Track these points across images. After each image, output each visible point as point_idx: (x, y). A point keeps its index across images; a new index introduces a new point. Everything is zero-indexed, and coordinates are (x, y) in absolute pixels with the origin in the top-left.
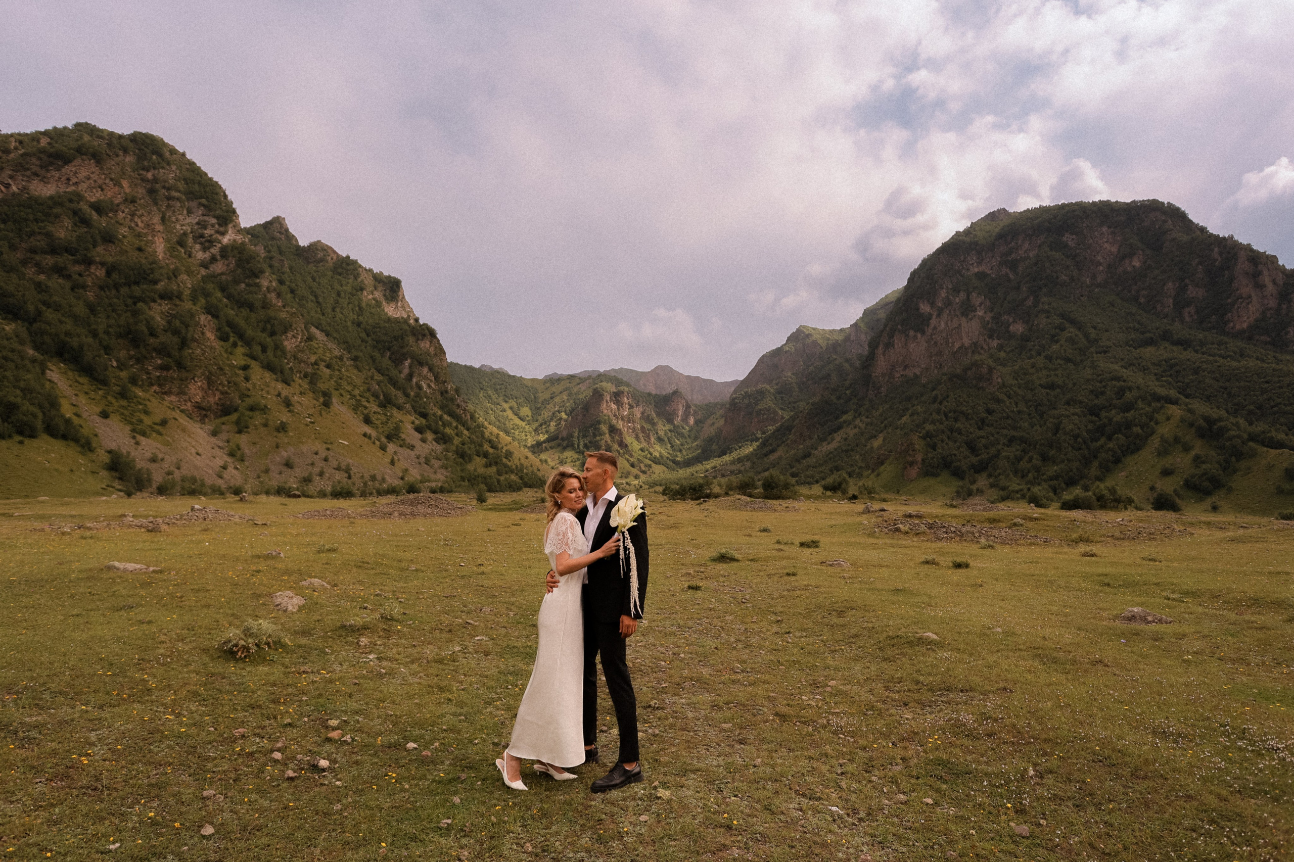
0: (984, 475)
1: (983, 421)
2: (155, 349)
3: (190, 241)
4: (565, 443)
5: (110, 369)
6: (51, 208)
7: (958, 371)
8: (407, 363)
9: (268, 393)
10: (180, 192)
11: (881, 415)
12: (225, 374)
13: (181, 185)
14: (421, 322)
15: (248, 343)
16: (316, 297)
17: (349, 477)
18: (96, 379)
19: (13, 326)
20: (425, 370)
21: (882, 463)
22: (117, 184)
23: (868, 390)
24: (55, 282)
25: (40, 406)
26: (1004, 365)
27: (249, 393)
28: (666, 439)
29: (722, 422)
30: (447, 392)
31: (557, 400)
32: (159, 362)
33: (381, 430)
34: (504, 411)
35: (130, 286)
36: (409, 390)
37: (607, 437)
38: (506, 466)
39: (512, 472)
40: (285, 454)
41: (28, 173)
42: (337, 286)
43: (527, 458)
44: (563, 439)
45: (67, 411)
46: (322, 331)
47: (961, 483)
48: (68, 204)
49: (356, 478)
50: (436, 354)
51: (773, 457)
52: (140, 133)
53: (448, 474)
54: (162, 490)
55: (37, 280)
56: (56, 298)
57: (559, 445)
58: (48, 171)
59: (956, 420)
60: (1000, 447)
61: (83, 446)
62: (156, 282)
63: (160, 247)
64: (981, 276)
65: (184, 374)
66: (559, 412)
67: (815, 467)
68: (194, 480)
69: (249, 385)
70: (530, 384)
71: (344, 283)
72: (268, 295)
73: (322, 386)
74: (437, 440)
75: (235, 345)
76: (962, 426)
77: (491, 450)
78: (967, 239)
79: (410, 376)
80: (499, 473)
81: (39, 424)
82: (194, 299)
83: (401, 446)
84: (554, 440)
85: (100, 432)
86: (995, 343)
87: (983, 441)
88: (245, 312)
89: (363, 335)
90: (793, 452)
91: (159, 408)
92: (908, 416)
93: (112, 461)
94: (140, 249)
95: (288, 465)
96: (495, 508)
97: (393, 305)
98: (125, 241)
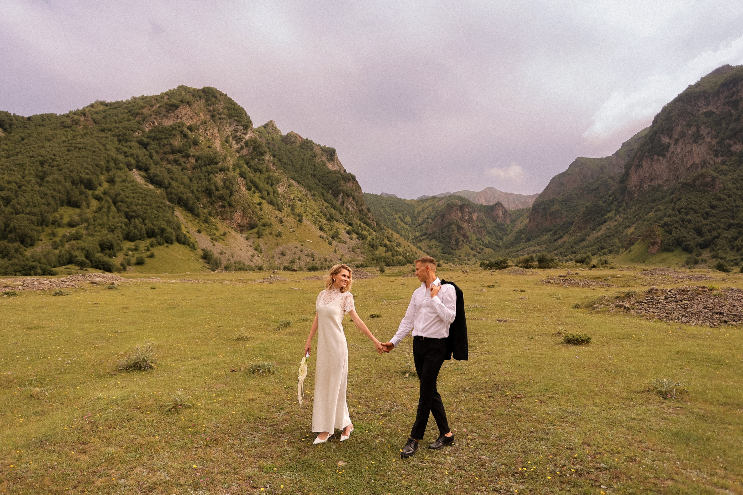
0: (708, 250)
1: (707, 213)
2: (218, 198)
3: (231, 139)
4: (431, 237)
5: (200, 209)
6: (171, 131)
7: (689, 181)
8: (341, 196)
9: (271, 216)
10: (225, 114)
11: (634, 212)
12: (251, 208)
13: (225, 111)
14: (348, 172)
15: (260, 191)
16: (292, 162)
17: (314, 260)
18: (194, 214)
19: (160, 190)
20: (351, 199)
21: (633, 244)
22: (198, 115)
23: (625, 196)
24: (175, 168)
25: (174, 229)
26: (725, 174)
27: (262, 217)
28: (492, 232)
29: (527, 221)
30: (363, 211)
31: (426, 211)
32: (221, 203)
33: (328, 234)
34: (395, 219)
35: (206, 166)
36: (342, 211)
37: (456, 232)
38: (397, 251)
39: (400, 255)
40: (281, 248)
41: (161, 115)
42: (302, 155)
43: (409, 246)
44: (430, 235)
45: (184, 231)
46: (296, 181)
47: (689, 256)
48: (178, 128)
49: (317, 260)
50: (356, 190)
51: (560, 241)
52: (207, 87)
53: (365, 257)
54: (226, 268)
55: (167, 167)
56: (175, 176)
57: (427, 238)
58: (169, 113)
59: (687, 214)
60: (721, 230)
61: (191, 247)
62: (217, 163)
63: (218, 144)
64: (709, 114)
65: (232, 209)
66: (427, 218)
67: (588, 247)
68: (240, 263)
69: (262, 213)
70: (409, 203)
71: (306, 153)
72: (269, 165)
73: (297, 211)
74: (358, 238)
75: (254, 192)
76: (691, 218)
77: (388, 243)
78: (698, 90)
79: (343, 203)
80: (393, 256)
81: (174, 238)
82: (234, 170)
83: (339, 242)
84: (425, 235)
85: (198, 240)
86: (719, 160)
87: (707, 227)
88: (258, 174)
89: (317, 181)
90: (573, 238)
91: (222, 227)
92: (653, 212)
93: (204, 255)
94: (209, 147)
95: (283, 254)
96: (389, 275)
97: (332, 163)
98: (203, 143)
